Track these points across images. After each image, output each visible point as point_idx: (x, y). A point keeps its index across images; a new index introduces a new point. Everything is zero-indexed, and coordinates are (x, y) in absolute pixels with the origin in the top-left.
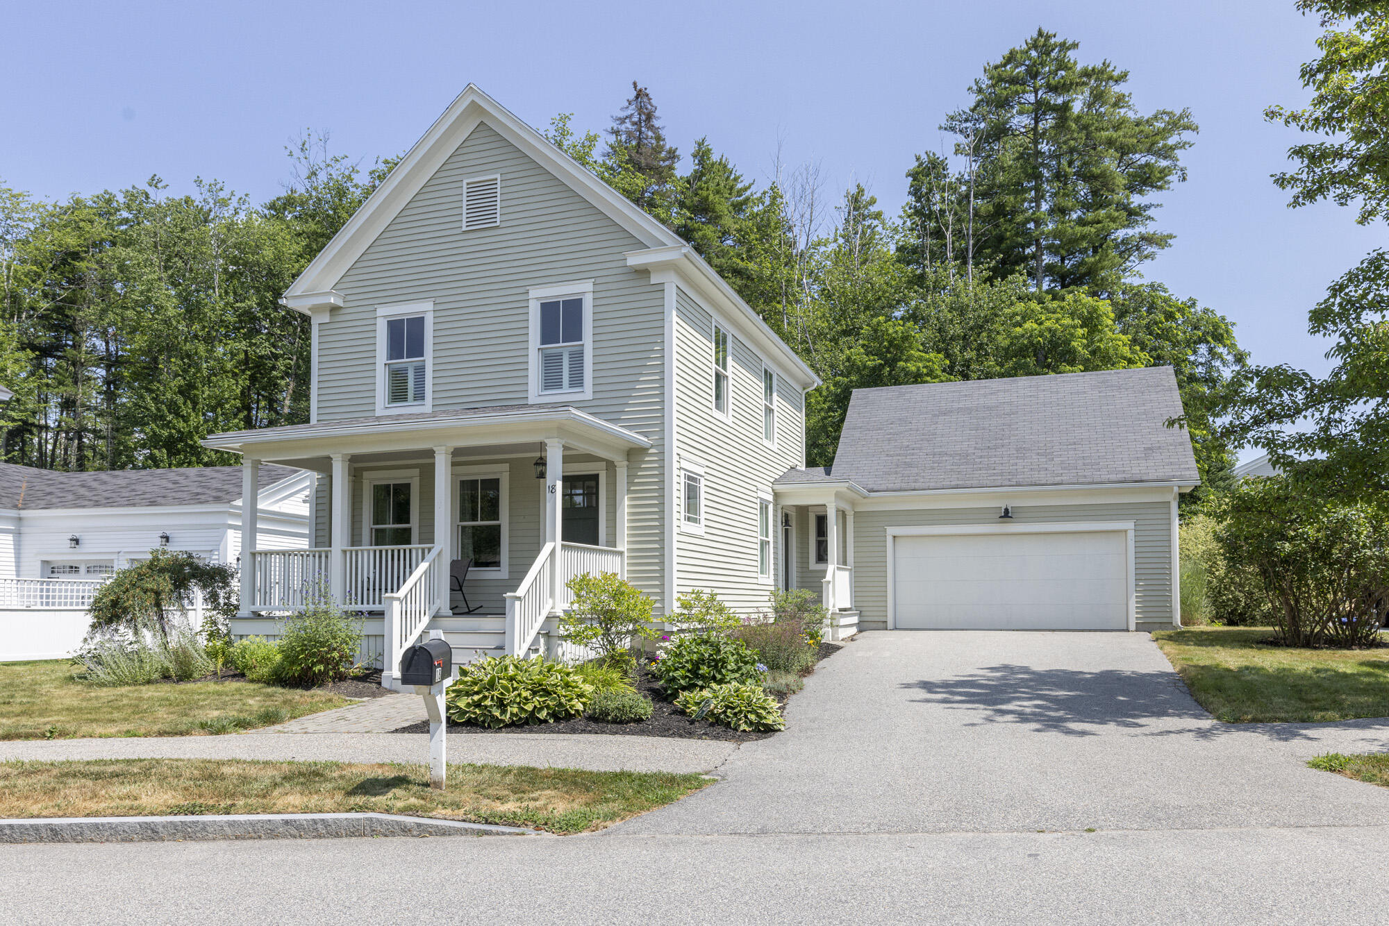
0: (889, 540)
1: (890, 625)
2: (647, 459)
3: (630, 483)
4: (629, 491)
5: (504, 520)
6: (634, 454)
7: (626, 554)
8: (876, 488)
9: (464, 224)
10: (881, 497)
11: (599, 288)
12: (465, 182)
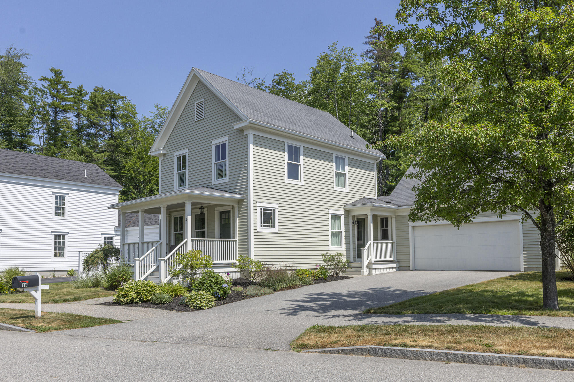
0: (410, 229)
1: (411, 268)
2: (244, 203)
3: (239, 213)
4: (239, 217)
5: (206, 229)
6: (240, 202)
7: (238, 241)
8: (402, 204)
9: (195, 119)
10: (405, 208)
11: (230, 138)
12: (196, 103)
